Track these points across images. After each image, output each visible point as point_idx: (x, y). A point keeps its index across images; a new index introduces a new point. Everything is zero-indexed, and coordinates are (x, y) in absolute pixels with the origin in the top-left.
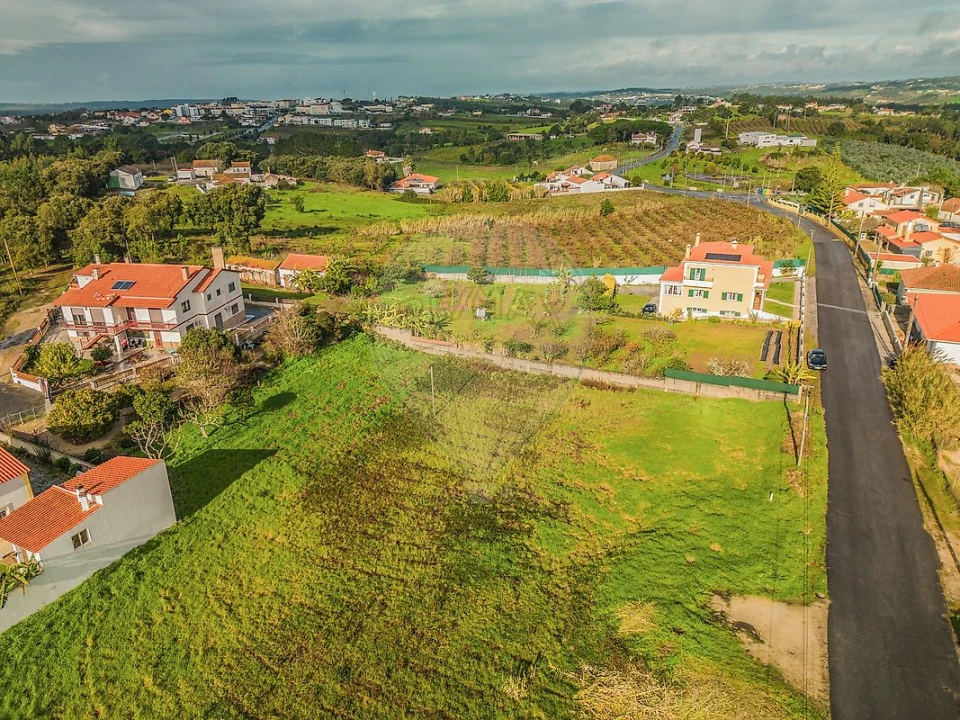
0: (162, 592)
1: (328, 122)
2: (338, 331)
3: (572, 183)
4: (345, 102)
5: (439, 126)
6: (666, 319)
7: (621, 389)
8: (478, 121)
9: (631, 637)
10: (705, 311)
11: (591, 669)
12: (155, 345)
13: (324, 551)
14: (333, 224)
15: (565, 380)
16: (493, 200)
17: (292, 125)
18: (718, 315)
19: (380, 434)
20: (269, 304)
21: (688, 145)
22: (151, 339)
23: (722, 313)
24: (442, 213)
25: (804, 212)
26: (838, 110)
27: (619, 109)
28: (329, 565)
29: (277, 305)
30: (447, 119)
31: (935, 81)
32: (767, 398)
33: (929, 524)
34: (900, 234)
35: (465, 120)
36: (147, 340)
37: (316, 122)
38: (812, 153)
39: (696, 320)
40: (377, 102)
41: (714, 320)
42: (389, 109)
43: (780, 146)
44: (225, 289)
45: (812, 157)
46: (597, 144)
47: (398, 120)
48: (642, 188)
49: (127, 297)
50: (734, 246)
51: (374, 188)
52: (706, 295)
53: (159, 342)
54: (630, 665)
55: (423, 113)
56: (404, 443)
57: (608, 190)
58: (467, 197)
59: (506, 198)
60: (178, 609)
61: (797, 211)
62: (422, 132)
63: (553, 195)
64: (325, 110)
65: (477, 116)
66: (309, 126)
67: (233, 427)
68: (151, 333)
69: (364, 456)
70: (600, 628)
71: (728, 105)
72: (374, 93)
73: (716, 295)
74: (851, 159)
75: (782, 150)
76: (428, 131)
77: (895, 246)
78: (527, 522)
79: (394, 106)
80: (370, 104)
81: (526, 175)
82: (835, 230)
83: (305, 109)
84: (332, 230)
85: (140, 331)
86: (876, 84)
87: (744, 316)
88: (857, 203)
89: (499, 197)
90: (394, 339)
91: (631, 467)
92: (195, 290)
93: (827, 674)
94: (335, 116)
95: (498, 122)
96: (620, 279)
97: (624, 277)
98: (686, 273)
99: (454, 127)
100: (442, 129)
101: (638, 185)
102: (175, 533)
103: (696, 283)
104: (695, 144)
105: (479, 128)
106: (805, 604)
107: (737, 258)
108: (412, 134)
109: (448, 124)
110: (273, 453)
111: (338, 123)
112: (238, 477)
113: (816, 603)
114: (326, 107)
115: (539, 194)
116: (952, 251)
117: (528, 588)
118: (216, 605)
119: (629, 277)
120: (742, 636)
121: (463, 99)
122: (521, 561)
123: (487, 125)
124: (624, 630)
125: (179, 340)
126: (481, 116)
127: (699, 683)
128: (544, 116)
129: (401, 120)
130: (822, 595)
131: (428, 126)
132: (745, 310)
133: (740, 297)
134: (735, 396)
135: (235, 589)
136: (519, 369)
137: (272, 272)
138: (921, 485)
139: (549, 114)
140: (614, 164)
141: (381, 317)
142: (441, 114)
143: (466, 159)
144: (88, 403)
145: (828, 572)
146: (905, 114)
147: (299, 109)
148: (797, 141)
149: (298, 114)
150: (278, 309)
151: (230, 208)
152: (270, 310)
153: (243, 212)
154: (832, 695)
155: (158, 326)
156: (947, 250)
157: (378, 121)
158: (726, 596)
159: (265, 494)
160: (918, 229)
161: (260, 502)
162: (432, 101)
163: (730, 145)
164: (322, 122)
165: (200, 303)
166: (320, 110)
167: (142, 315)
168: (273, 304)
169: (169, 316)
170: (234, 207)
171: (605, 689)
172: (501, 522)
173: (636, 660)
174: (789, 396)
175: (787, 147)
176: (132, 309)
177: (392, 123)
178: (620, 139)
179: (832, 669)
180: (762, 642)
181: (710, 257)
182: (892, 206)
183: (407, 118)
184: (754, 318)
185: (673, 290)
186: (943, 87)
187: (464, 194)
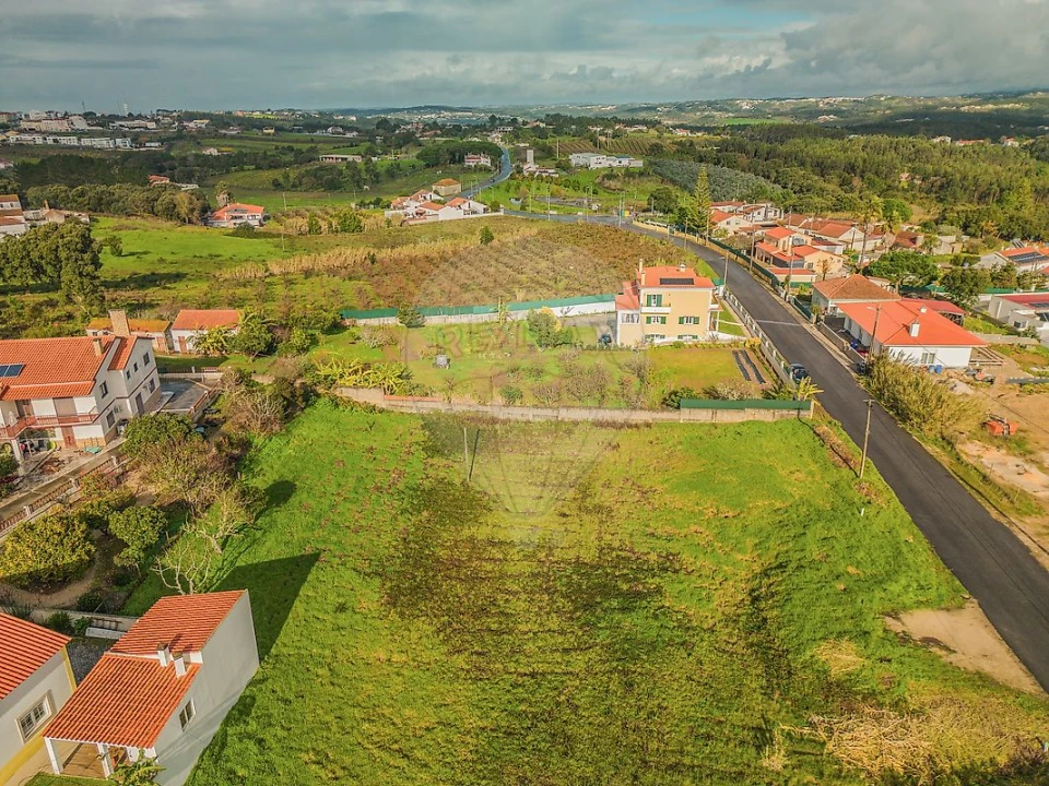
0: (305, 757)
1: (73, 141)
2: (300, 399)
3: (427, 210)
4: (87, 116)
5: (229, 146)
6: (628, 349)
7: (637, 426)
8: (273, 140)
9: (847, 677)
10: (663, 337)
11: (822, 719)
12: (63, 445)
13: (460, 661)
14: (172, 270)
15: (576, 423)
16: (345, 231)
17: (20, 145)
18: (676, 339)
19: (425, 514)
20: (182, 376)
21: (525, 167)
22: (58, 437)
23: (680, 337)
24: (292, 248)
25: (676, 232)
26: (641, 131)
27: (431, 129)
28: (478, 675)
29: (194, 375)
30: (233, 137)
31: (710, 104)
32: (782, 416)
33: (994, 514)
34: (781, 249)
35: (256, 139)
36: (51, 439)
37: (55, 141)
38: (641, 174)
39: (658, 347)
40: (131, 117)
41: (677, 346)
42: (152, 125)
43: (611, 167)
44: (141, 363)
45: (642, 178)
46: (428, 166)
47: (168, 139)
48: (501, 213)
49: (18, 386)
50: (683, 270)
51: (190, 222)
52: (664, 321)
53: (69, 440)
54: (861, 705)
55: (200, 130)
56: (460, 520)
57: (467, 216)
58: (314, 229)
59: (360, 228)
60: (340, 773)
61: (667, 231)
62: (208, 152)
63: (411, 223)
64: (64, 126)
65: (269, 134)
66: (46, 146)
67: (248, 533)
68: (58, 431)
69: (425, 542)
70: (810, 676)
71: (543, 125)
72: (125, 106)
73: (672, 321)
74: (677, 178)
75: (615, 171)
76: (214, 152)
77: (780, 260)
78: (653, 582)
79: (157, 121)
80: (123, 118)
81: (367, 202)
82: (716, 248)
83: (34, 125)
84: (178, 277)
85: (39, 429)
86: (661, 105)
87: (701, 339)
88: (725, 222)
89: (352, 228)
90: (361, 400)
91: (709, 505)
92: (112, 367)
93: (1024, 668)
94: (80, 134)
95: (297, 141)
96: (557, 312)
97: (560, 308)
98: (643, 300)
99: (245, 147)
100: (230, 149)
101: (497, 211)
102: (264, 680)
103: (653, 309)
104: (530, 166)
105: (277, 148)
106: (960, 607)
107: (690, 282)
108: (197, 156)
109: (236, 143)
110: (315, 557)
111: (86, 142)
112: (296, 595)
113: (967, 604)
114: (65, 122)
115: (396, 223)
116: (829, 261)
117: (702, 649)
118: (385, 755)
119: (565, 309)
120: (935, 650)
121: (240, 114)
122: (676, 624)
123: (286, 145)
124: (836, 672)
125: (101, 435)
126: (274, 135)
127: (935, 705)
128: (348, 135)
129: (174, 139)
130: (967, 596)
131: (213, 146)
132: (703, 333)
133: (696, 321)
134: (751, 418)
135: (389, 730)
136: (520, 418)
137: (161, 335)
138: (962, 479)
139: (355, 133)
140: (458, 187)
141: (342, 376)
142: (224, 131)
143: (279, 184)
144: (59, 534)
145: (954, 573)
146: (700, 134)
147: (24, 125)
148: (625, 162)
149: (24, 131)
150: (199, 380)
151: (57, 257)
152: (190, 383)
153: (76, 259)
154: (1042, 685)
155: (68, 421)
156: (825, 261)
157: (141, 139)
158: (894, 615)
159: (342, 608)
160: (796, 243)
161: (343, 619)
162: (203, 116)
163: (564, 167)
164: (64, 140)
165: (119, 383)
166: (54, 126)
167: (43, 409)
168: (189, 376)
169: (85, 405)
170: (63, 255)
171: (847, 736)
172: (625, 587)
173: (864, 699)
174: (802, 413)
175: (619, 169)
176: (26, 402)
177: (162, 141)
178: (453, 161)
179: (1023, 661)
180: (954, 652)
181: (664, 282)
182: (754, 223)
183: (180, 136)
184: (714, 339)
185: (630, 318)
186: (718, 110)
187: (311, 225)
